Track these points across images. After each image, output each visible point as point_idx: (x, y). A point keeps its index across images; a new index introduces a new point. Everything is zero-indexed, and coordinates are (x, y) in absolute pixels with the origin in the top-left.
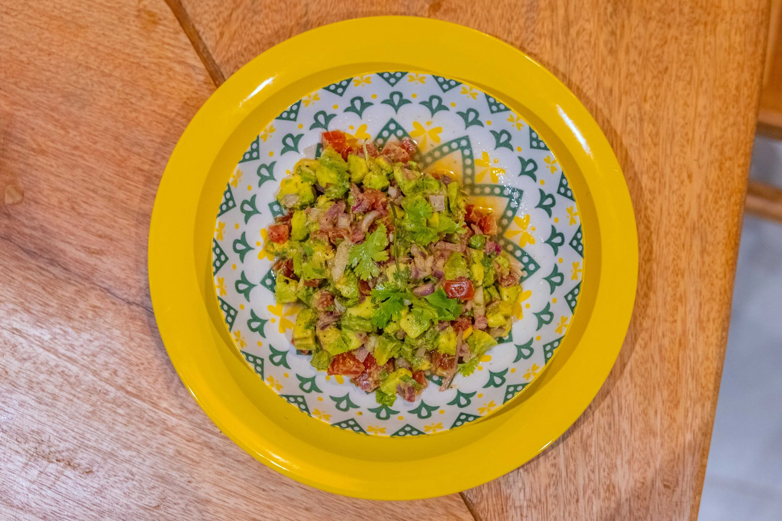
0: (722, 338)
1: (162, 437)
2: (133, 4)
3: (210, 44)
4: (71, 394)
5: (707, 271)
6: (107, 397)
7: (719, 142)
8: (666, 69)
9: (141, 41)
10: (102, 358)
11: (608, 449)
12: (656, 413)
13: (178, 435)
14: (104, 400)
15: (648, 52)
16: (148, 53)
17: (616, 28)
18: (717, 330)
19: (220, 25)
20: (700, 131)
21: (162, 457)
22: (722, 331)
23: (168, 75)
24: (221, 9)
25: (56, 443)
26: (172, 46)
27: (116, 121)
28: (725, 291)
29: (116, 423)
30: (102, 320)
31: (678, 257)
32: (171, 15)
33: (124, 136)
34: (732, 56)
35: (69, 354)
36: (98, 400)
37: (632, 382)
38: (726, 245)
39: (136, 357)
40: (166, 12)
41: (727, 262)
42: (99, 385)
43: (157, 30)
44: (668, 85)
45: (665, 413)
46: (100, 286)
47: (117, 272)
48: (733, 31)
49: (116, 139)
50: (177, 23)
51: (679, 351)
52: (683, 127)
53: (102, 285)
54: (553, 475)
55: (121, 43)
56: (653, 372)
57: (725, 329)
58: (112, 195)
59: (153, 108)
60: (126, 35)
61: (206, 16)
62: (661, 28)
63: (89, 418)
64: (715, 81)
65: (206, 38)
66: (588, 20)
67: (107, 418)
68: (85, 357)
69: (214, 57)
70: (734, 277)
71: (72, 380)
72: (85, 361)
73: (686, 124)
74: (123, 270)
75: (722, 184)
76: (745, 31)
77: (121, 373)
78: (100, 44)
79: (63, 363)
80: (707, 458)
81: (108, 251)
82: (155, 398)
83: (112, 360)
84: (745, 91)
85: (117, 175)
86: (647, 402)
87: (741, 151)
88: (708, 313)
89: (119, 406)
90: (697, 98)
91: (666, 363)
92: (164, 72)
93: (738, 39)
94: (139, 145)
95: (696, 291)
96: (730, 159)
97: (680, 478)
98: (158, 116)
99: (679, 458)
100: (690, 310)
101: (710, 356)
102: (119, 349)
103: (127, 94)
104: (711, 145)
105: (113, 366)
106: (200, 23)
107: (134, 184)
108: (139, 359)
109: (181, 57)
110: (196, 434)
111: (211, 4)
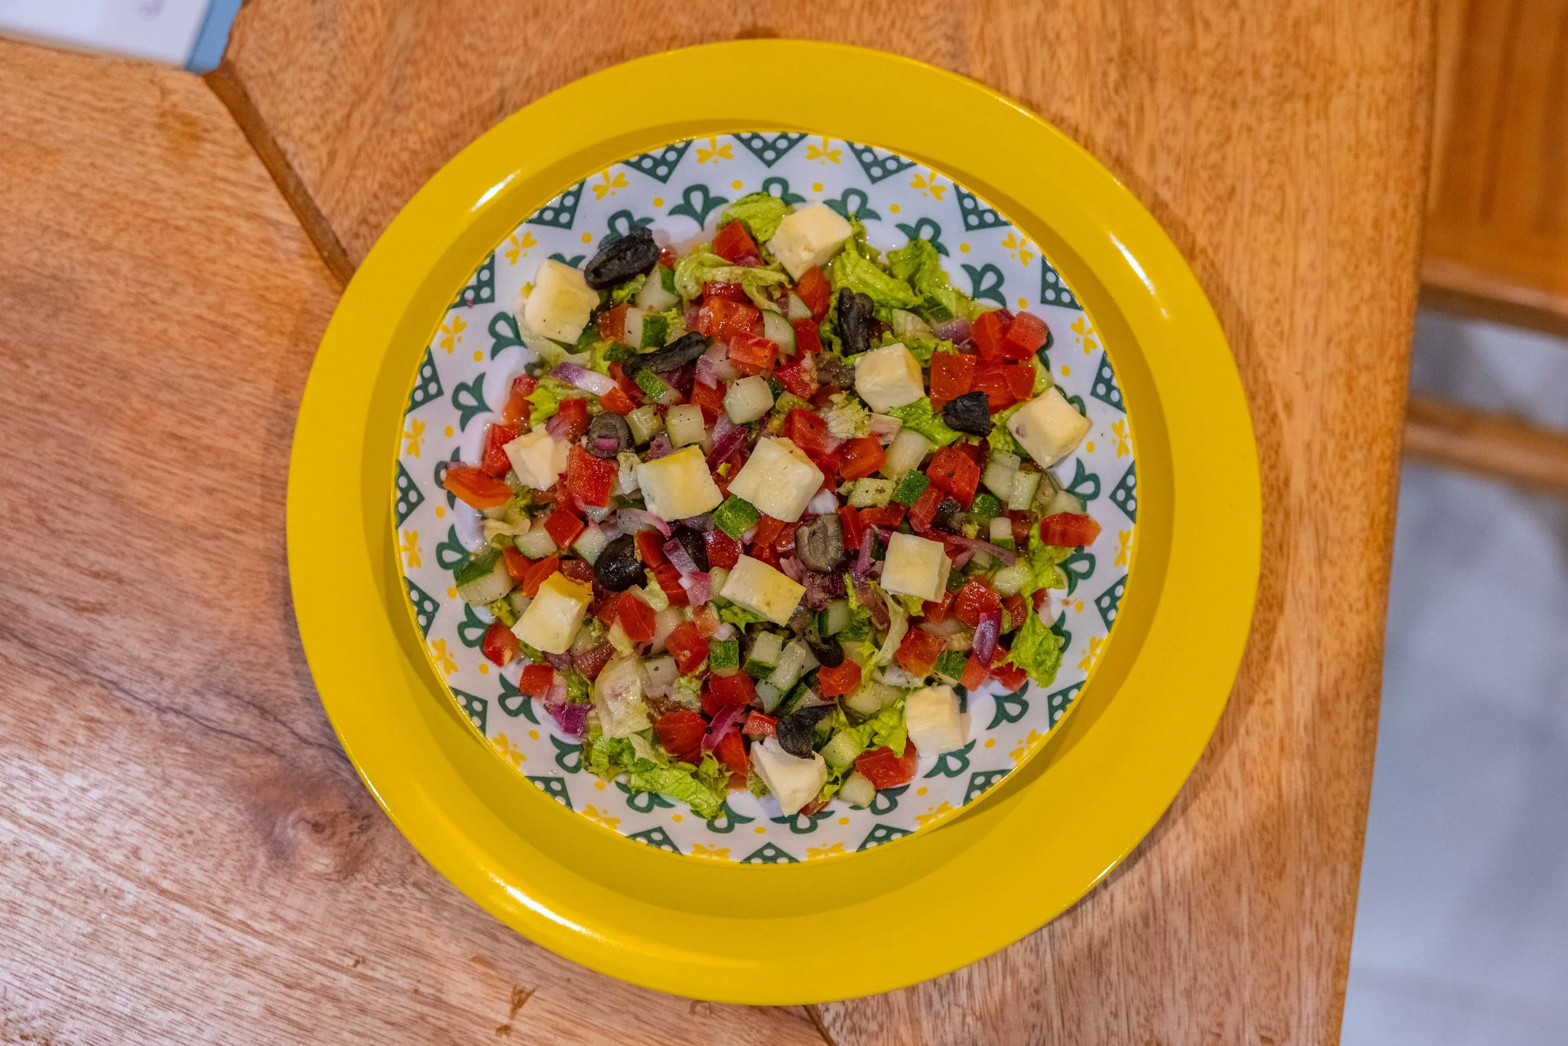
0: (1367, 731)
1: (237, 980)
2: (150, 101)
3: (308, 175)
4: (46, 899)
5: (1331, 598)
6: (121, 903)
7: (1345, 335)
8: (1232, 191)
9: (169, 176)
10: (107, 825)
11: (1143, 968)
12: (1239, 890)
13: (267, 974)
14: (114, 909)
15: (1193, 159)
16: (184, 199)
17: (1128, 112)
18: (1354, 717)
19: (328, 137)
20: (1304, 316)
21: (237, 1021)
22: (1366, 719)
23: (226, 242)
24: (330, 105)
25: (20, 1001)
26: (234, 184)
27: (123, 341)
28: (1369, 636)
29: (141, 955)
30: (106, 746)
31: (1271, 571)
32: (228, 122)
33: (138, 368)
34: (1363, 159)
35: (40, 818)
36: (102, 911)
38: (1367, 542)
39: (177, 819)
40: (219, 115)
41: (1370, 577)
42: (105, 880)
43: (200, 152)
44: (1237, 223)
45: (1256, 890)
46: (100, 678)
47: (133, 646)
48: (1363, 112)
49: (124, 376)
50: (241, 136)
51: (1280, 763)
52: (1271, 307)
53: (106, 675)
54: (1034, 1026)
55: (128, 181)
56: (1229, 807)
57: (1371, 713)
58: (119, 491)
59: (197, 311)
60: (139, 164)
61: (300, 120)
62: (1218, 109)
63: (84, 947)
64: (1330, 213)
65: (301, 166)
66: (1070, 100)
67: (123, 946)
68: (74, 824)
69: (318, 202)
70: (1385, 607)
71: (49, 871)
72: (75, 830)
73: (1277, 300)
74: (147, 641)
75: (1354, 420)
76: (1387, 108)
77: (147, 854)
78: (85, 186)
79: (24, 836)
80: (1346, 978)
81: (115, 604)
82: (218, 902)
83: (131, 826)
84: (1393, 230)
85: (128, 448)
86: (1219, 868)
87: (1390, 352)
88: (1337, 682)
89: (145, 921)
90: (1296, 247)
91: (1256, 788)
92: (217, 236)
93: (1374, 124)
94: (170, 387)
95: (1309, 638)
96: (1368, 368)
97: (1293, 1021)
98: (208, 327)
99: (1288, 980)
100: (1300, 680)
101: (1344, 769)
102: (143, 804)
103: (144, 284)
104: (1329, 341)
105: (133, 840)
106: (287, 135)
107: (163, 466)
108: (182, 823)
109: (252, 205)
110: (304, 971)
111: (309, 96)
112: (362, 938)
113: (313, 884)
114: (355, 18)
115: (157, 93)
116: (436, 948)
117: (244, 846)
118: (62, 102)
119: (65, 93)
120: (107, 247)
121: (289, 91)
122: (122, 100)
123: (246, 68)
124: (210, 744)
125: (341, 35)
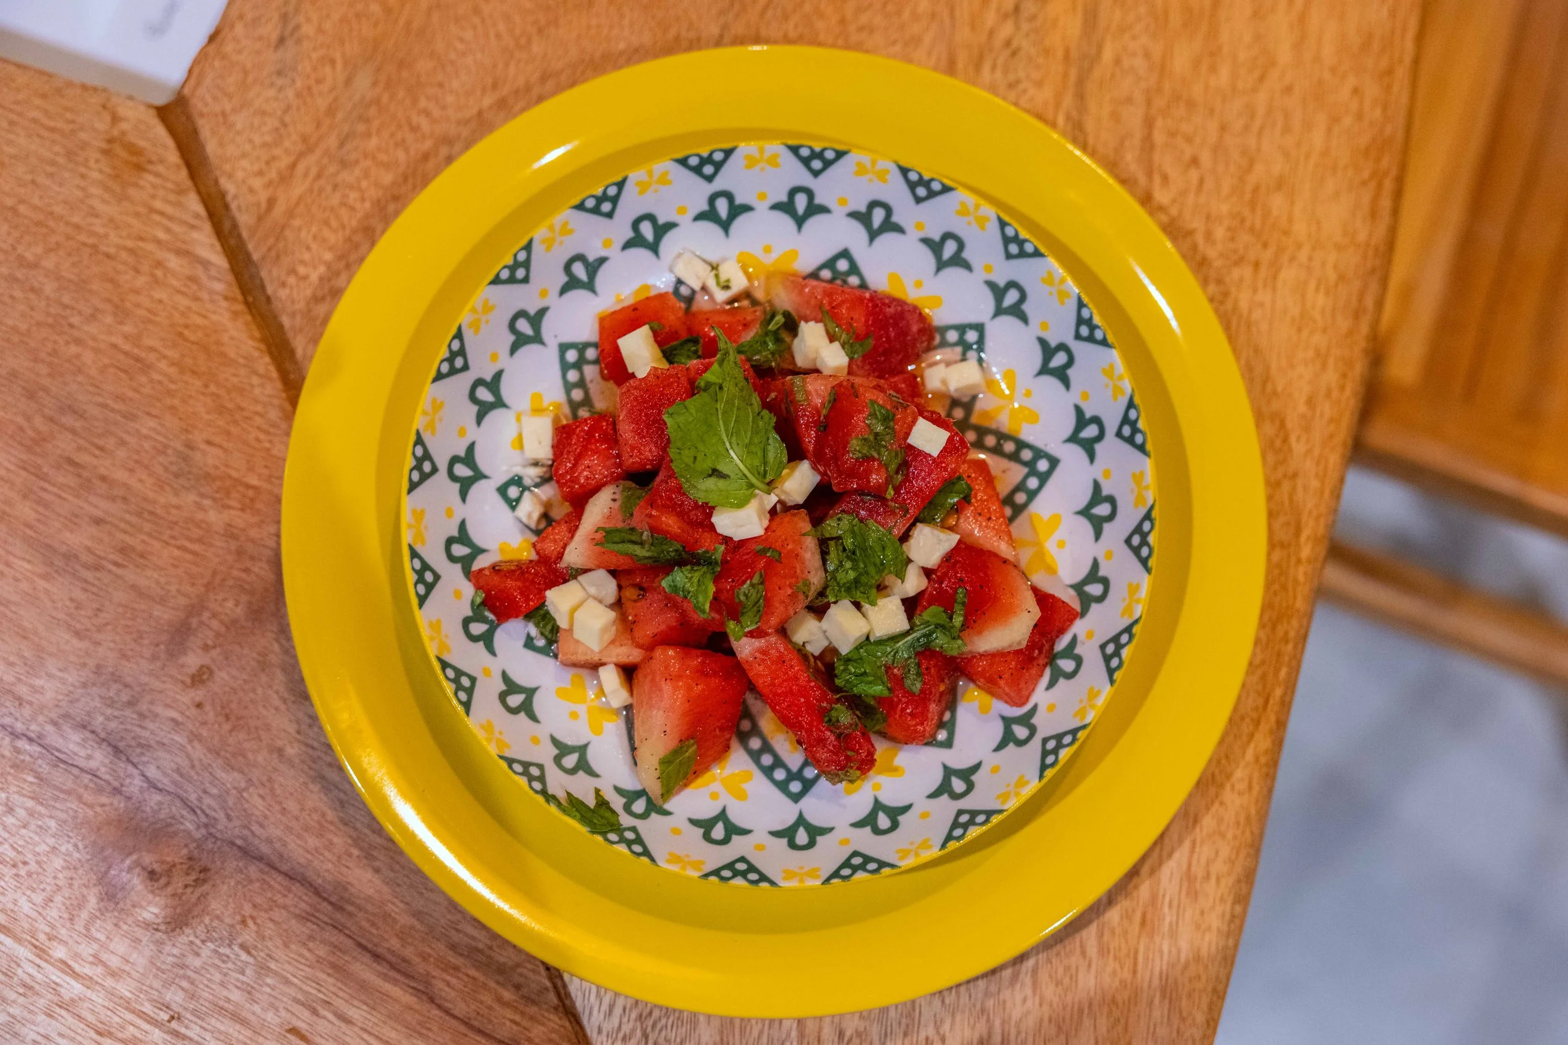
0: (1233, 916)
1: (48, 1020)
2: (100, 126)
3: (245, 219)
9: (104, 201)
13: (80, 1018)
16: (117, 228)
18: (1222, 899)
19: (270, 183)
22: (1234, 903)
23: (153, 275)
24: (277, 152)
26: (171, 218)
27: (36, 361)
28: (1248, 818)
32: (173, 156)
33: (46, 390)
34: (1305, 334)
37: (1034, 994)
39: (14, 849)
40: (165, 147)
41: (1257, 759)
43: (142, 183)
48: (1312, 285)
49: (31, 396)
50: (184, 173)
51: (1139, 938)
55: (65, 202)
56: (1081, 976)
57: (1242, 899)
58: (7, 509)
59: (114, 339)
60: (78, 187)
61: (244, 163)
65: (239, 208)
69: (250, 247)
70: (1271, 790)
74: (13, 665)
76: (1336, 285)
78: (22, 201)
82: (42, 937)
84: (1326, 409)
85: (24, 469)
88: (1208, 863)
91: (1111, 960)
92: (145, 267)
93: (1321, 299)
94: (75, 412)
98: (122, 357)
101: (1204, 954)
103: (65, 307)
106: (230, 176)
107: (55, 490)
108: (19, 852)
109: (184, 242)
110: (117, 1019)
111: (258, 140)
112: (181, 993)
113: (139, 932)
114: (315, 69)
115: (108, 118)
116: (254, 1013)
117: (76, 884)
118: (14, 117)
119: (18, 108)
120: (35, 266)
121: (238, 133)
122: (73, 122)
123: (200, 105)
124: (59, 777)
125: (299, 84)
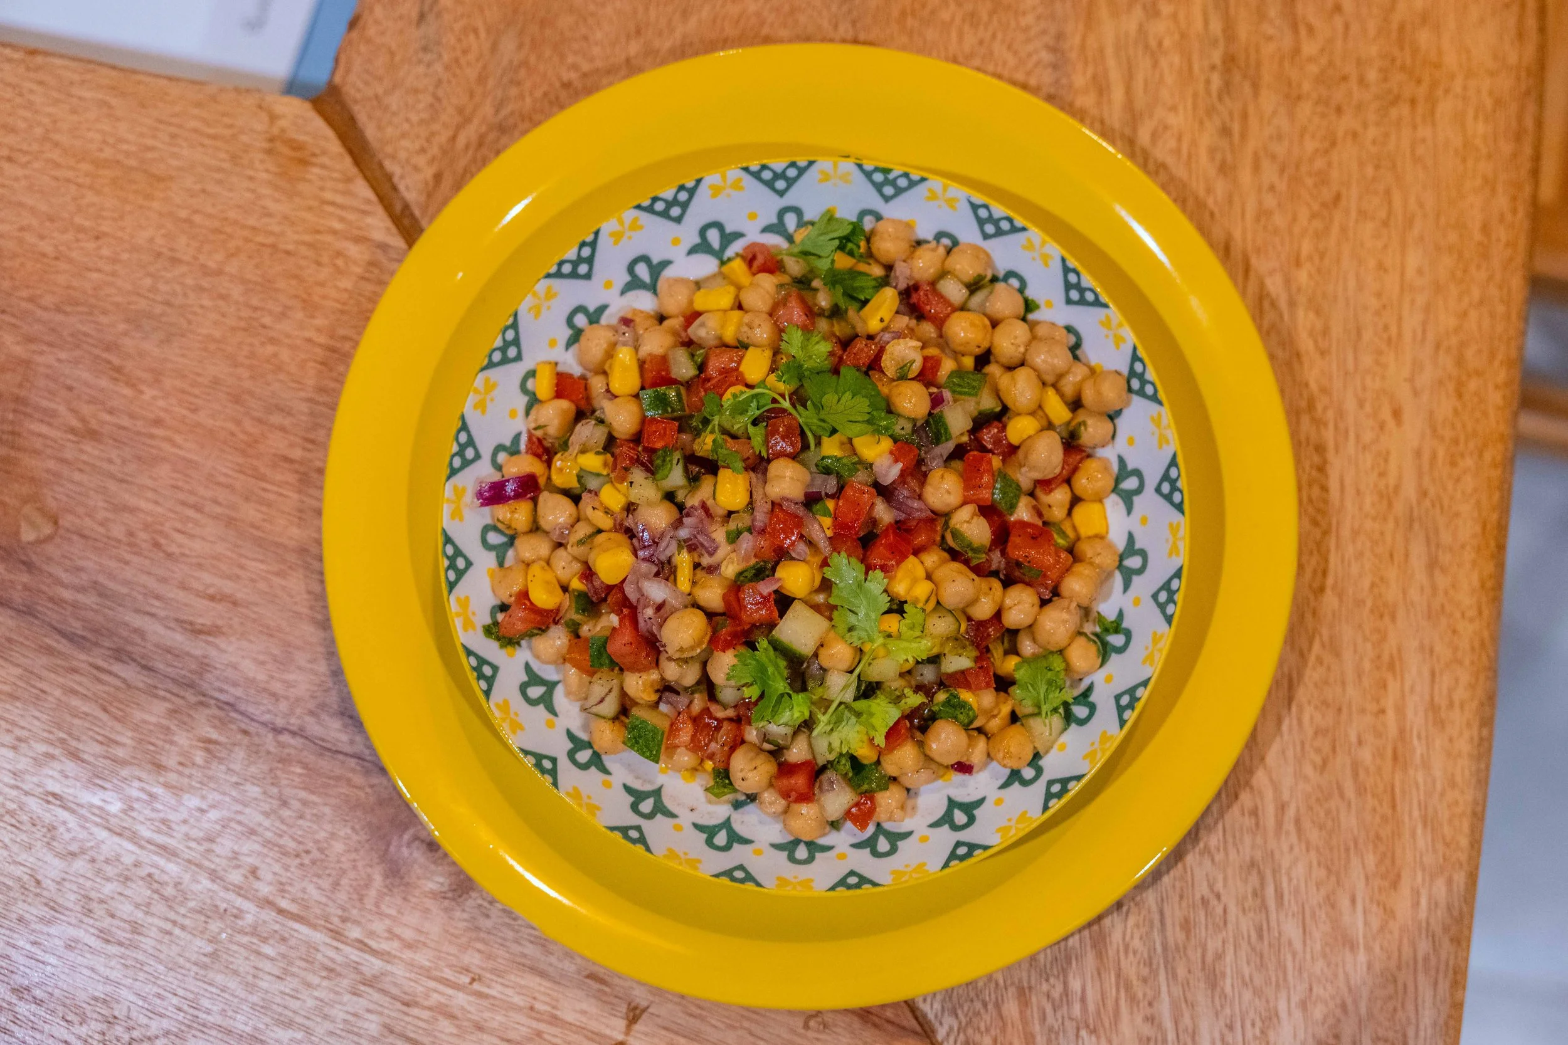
0: (1481, 739)
1: (355, 998)
2: (259, 127)
3: (414, 199)
4: (167, 919)
5: (1443, 606)
6: (240, 922)
7: (1454, 340)
8: (1338, 198)
9: (277, 201)
10: (226, 845)
11: (1258, 980)
12: (1353, 901)
13: (385, 992)
14: (232, 928)
15: (1297, 167)
16: (293, 224)
17: (1232, 120)
18: (1469, 725)
19: (433, 159)
20: (1412, 321)
21: (356, 1038)
22: (1480, 727)
23: (335, 266)
24: (436, 127)
25: (143, 1020)
26: (342, 207)
27: (235, 365)
28: (1482, 644)
29: (261, 974)
30: (223, 768)
31: (1382, 579)
32: (334, 146)
33: (251, 393)
34: (1470, 163)
35: (161, 839)
36: (222, 931)
37: (1300, 838)
38: (1478, 550)
39: (294, 839)
40: (326, 139)
41: (1483, 586)
42: (224, 900)
43: (308, 176)
44: (1344, 230)
45: (1371, 900)
46: (217, 699)
47: (249, 668)
48: (1470, 114)
49: (236, 399)
50: (348, 161)
51: (1393, 772)
52: (1378, 313)
53: (222, 697)
54: (1149, 1039)
55: (239, 207)
56: (1342, 817)
57: (1487, 722)
58: (233, 514)
59: (308, 334)
60: (249, 190)
61: (405, 143)
62: (1323, 116)
63: (205, 967)
64: (1438, 216)
65: (407, 188)
66: (1173, 109)
67: (241, 963)
68: (193, 845)
70: (1500, 610)
71: (169, 891)
72: (194, 852)
73: (1384, 307)
74: (263, 663)
75: (1464, 426)
76: (1494, 111)
77: (265, 873)
78: (196, 212)
79: (145, 857)
80: (1464, 988)
81: (231, 627)
82: (336, 920)
83: (249, 846)
84: (1502, 234)
85: (241, 472)
86: (1333, 879)
87: (1500, 357)
88: (1451, 691)
89: (265, 940)
90: (1403, 253)
91: (1369, 796)
92: (325, 259)
93: (1481, 128)
94: (282, 410)
95: (1422, 647)
96: (1478, 373)
97: (1411, 1033)
98: (318, 350)
99: (1405, 992)
100: (1412, 690)
101: (1458, 779)
102: (260, 825)
103: (256, 309)
104: (1438, 346)
105: (250, 860)
106: (393, 157)
107: (275, 489)
108: (300, 843)
109: (360, 228)
110: (421, 989)
111: (414, 118)
112: (477, 955)
113: (429, 903)
114: (459, 40)
115: (264, 117)
116: (551, 965)
117: (360, 864)
118: (172, 129)
119: (174, 120)
120: (219, 273)
121: (394, 114)
122: (231, 126)
123: (352, 92)
124: (325, 764)
125: (446, 57)
